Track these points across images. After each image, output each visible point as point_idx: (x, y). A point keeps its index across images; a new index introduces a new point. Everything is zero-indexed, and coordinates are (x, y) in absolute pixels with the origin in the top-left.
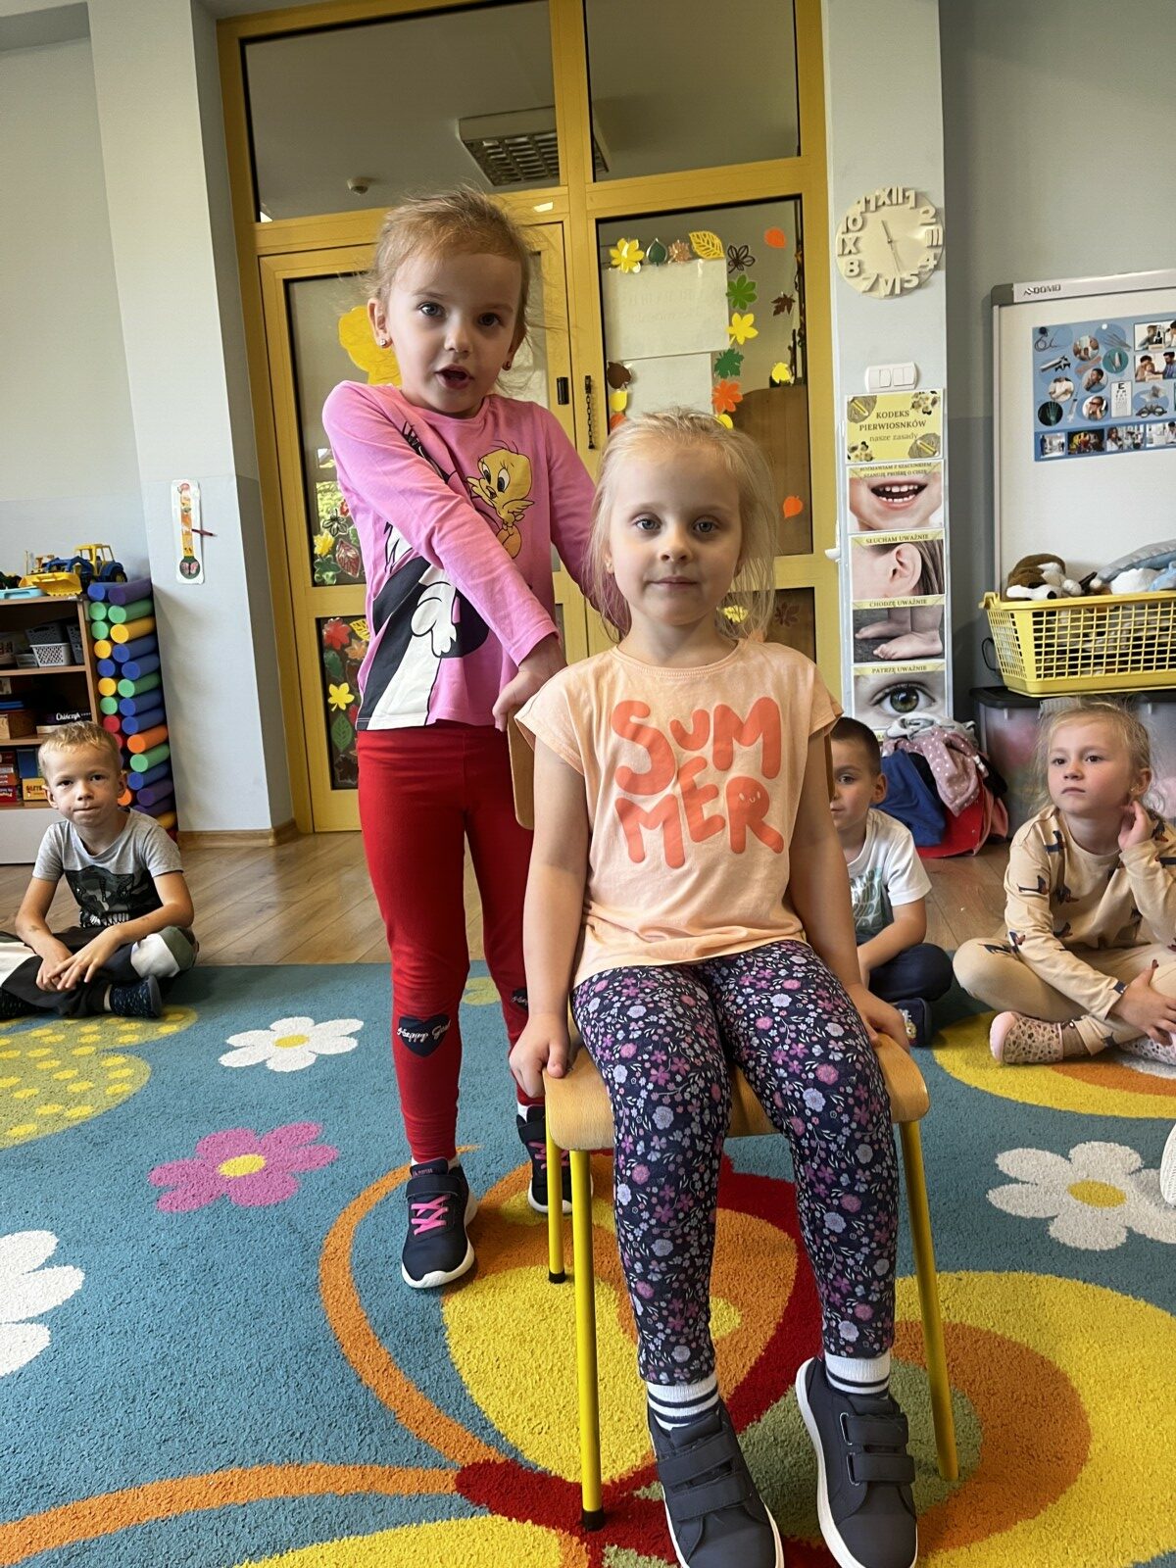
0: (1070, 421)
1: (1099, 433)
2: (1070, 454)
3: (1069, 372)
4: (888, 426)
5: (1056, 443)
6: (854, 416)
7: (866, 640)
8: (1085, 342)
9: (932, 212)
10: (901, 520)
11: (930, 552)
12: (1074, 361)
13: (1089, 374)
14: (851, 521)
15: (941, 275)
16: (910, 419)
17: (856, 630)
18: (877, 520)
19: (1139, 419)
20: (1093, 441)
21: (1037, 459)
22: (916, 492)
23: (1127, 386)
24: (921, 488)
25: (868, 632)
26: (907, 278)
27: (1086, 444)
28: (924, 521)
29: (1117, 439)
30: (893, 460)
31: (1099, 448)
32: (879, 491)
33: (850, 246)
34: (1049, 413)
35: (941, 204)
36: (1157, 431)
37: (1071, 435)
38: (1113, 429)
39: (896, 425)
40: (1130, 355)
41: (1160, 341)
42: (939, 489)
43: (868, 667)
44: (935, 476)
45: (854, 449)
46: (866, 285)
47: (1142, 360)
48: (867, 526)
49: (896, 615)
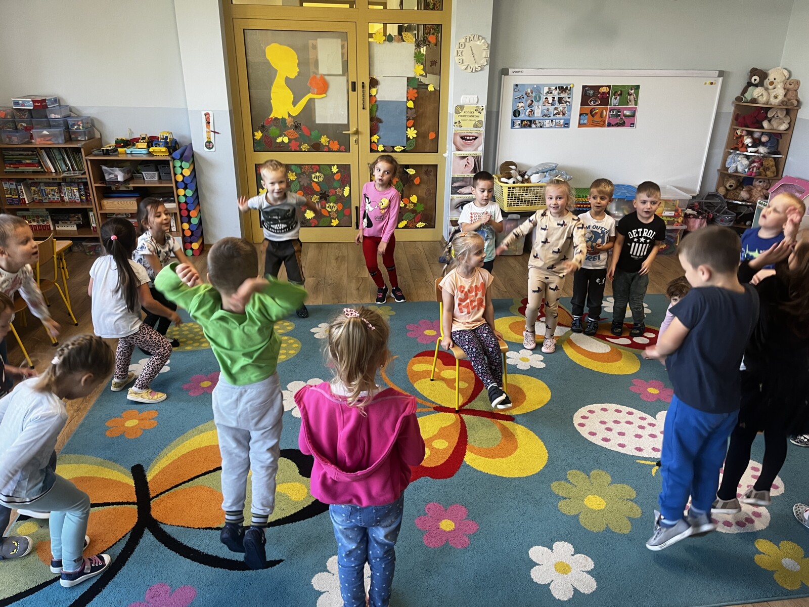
0: (522, 116)
1: (530, 121)
2: (521, 127)
3: (523, 100)
4: (468, 116)
5: (517, 123)
6: (457, 112)
7: (455, 187)
8: (529, 91)
9: (487, 45)
10: (469, 148)
11: (477, 159)
12: (525, 96)
13: (529, 102)
14: (454, 147)
15: (488, 67)
16: (474, 114)
17: (452, 184)
18: (461, 147)
19: (542, 118)
20: (528, 124)
21: (511, 128)
22: (475, 139)
23: (540, 107)
24: (476, 138)
25: (456, 185)
26: (477, 66)
27: (526, 124)
28: (476, 149)
29: (536, 124)
30: (468, 128)
31: (530, 126)
32: (463, 138)
33: (460, 54)
34: (516, 113)
35: (490, 43)
36: (547, 122)
37: (522, 121)
38: (535, 121)
39: (470, 116)
40: (542, 96)
41: (551, 93)
42: (482, 139)
43: (455, 196)
44: (480, 134)
45: (456, 123)
46: (465, 67)
47: (546, 98)
48: (458, 150)
49: (465, 180)
